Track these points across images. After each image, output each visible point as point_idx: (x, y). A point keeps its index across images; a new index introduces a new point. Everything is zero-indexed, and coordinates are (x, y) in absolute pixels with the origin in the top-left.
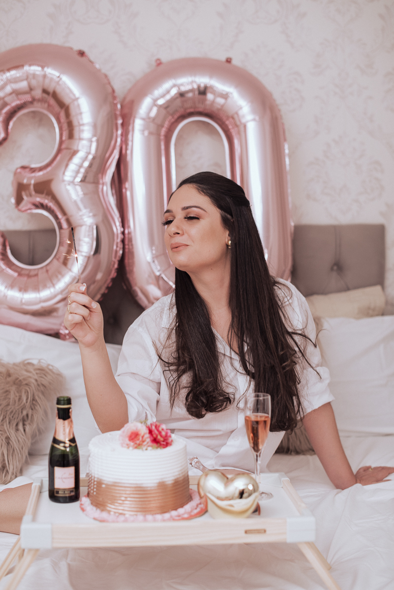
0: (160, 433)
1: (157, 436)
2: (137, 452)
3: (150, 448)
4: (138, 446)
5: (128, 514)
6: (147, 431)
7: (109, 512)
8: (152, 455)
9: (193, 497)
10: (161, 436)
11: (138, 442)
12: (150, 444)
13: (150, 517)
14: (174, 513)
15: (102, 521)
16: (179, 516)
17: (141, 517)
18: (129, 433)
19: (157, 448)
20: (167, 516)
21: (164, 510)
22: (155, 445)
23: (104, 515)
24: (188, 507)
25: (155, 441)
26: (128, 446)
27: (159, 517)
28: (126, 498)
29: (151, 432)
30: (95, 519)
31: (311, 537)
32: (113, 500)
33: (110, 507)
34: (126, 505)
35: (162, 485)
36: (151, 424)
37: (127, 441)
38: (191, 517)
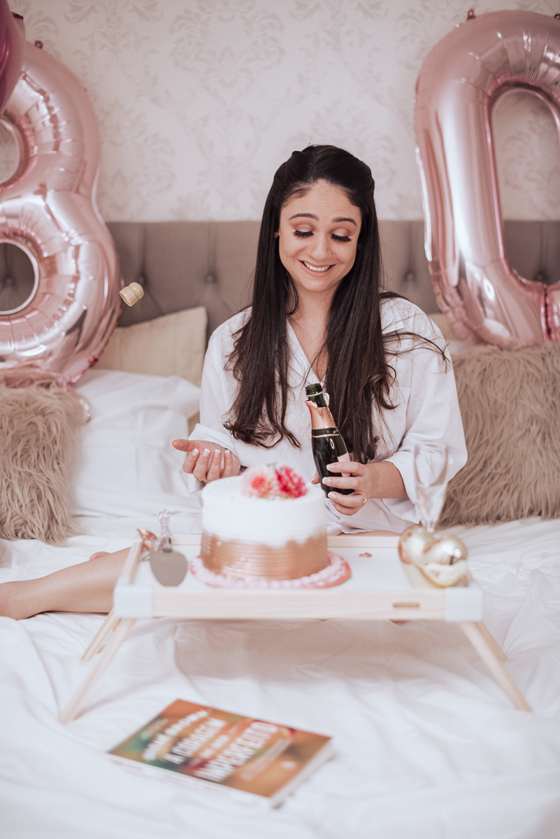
0: (291, 479)
1: (287, 482)
2: (263, 502)
3: (278, 498)
4: (264, 495)
5: (248, 579)
6: (275, 477)
7: (225, 576)
8: (281, 505)
9: (332, 561)
10: (293, 483)
11: (263, 490)
12: (279, 492)
13: (275, 584)
14: (306, 580)
15: (216, 586)
16: (312, 583)
17: (264, 583)
18: (252, 479)
19: (287, 497)
20: (297, 582)
21: (294, 575)
22: (284, 494)
23: (219, 579)
24: (324, 574)
25: (285, 489)
26: (251, 495)
27: (287, 583)
28: (247, 558)
29: (280, 478)
30: (208, 584)
31: (477, 616)
32: (231, 561)
33: (227, 570)
34: (246, 568)
35: (292, 546)
36: (281, 469)
37: (250, 488)
38: (328, 586)
